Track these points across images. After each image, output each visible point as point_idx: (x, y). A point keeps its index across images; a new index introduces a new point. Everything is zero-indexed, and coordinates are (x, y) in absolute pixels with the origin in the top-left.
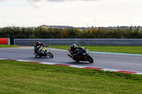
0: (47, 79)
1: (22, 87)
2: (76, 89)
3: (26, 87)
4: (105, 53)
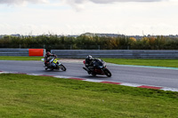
0: (92, 100)
1: (61, 110)
2: (129, 113)
3: (67, 110)
4: (165, 68)
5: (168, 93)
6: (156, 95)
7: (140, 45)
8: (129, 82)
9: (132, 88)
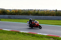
5: (22, 33)
6: (18, 34)
7: (11, 13)
8: (6, 29)
9: (7, 31)
